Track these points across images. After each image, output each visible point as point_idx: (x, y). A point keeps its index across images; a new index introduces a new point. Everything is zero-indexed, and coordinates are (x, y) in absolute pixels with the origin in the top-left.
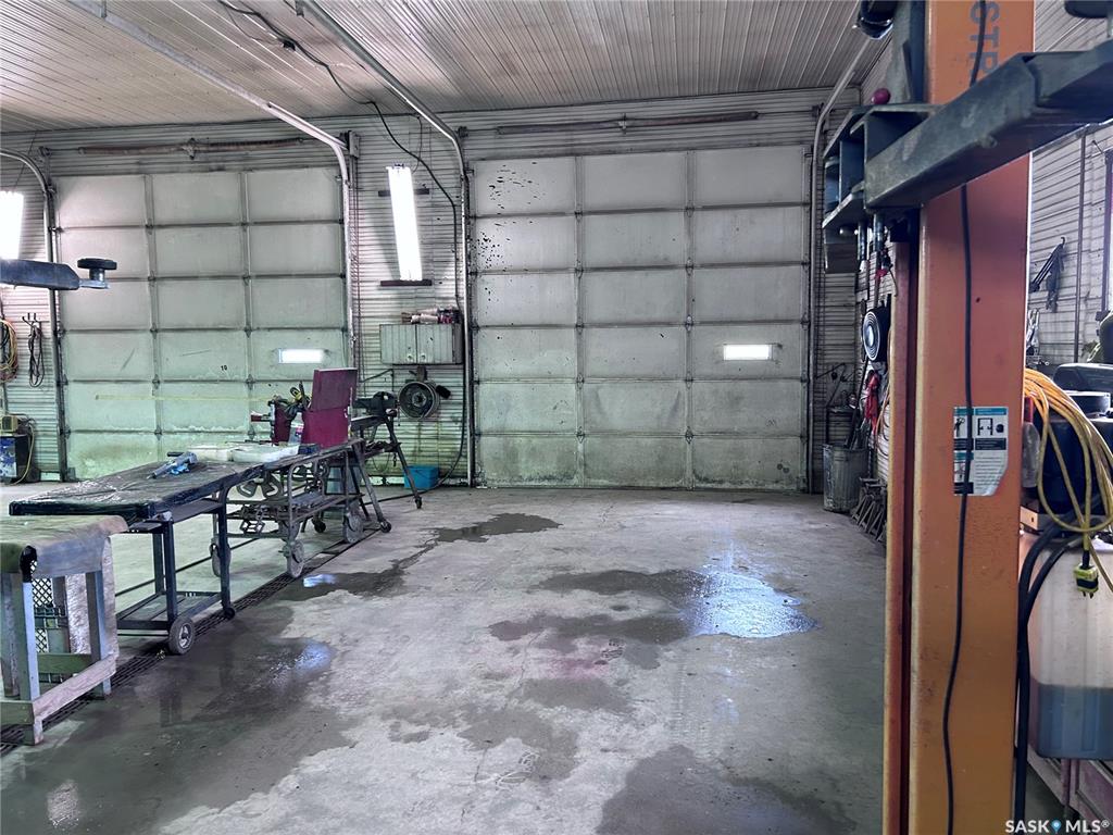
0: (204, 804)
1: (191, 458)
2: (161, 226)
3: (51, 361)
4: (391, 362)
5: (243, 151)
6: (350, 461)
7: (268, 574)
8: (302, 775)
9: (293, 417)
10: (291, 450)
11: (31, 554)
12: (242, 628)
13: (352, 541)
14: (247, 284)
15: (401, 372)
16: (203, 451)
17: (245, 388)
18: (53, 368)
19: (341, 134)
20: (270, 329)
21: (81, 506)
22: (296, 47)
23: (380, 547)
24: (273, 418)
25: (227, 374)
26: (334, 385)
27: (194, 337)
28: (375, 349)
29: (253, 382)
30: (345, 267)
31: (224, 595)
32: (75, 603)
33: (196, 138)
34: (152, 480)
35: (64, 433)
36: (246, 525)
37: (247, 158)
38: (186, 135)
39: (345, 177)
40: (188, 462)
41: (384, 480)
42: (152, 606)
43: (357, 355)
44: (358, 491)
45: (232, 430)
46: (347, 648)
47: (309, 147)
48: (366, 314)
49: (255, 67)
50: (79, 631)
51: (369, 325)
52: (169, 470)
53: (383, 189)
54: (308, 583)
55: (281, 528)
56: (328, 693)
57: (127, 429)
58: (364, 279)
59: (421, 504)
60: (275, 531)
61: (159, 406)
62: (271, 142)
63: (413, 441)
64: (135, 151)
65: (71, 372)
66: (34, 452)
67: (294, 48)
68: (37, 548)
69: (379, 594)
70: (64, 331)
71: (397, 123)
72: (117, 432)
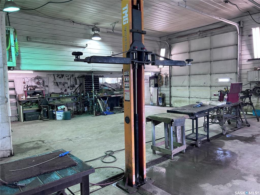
0: (208, 183)
1: (201, 103)
2: (192, 52)
3: (169, 82)
4: (250, 81)
5: (211, 31)
6: (238, 107)
7: (217, 133)
8: (233, 184)
9: (225, 95)
10: (224, 103)
11: (173, 121)
12: (212, 144)
13: (239, 128)
14: (211, 63)
15: (253, 84)
16: (204, 102)
17: (209, 88)
18: (169, 84)
19: (238, 22)
20: (216, 74)
21: (180, 112)
22: (228, 2)
23: (247, 130)
24: (219, 95)
25: (205, 85)
26: (236, 87)
27: (198, 76)
28: (246, 78)
29: (211, 87)
30: (237, 57)
31: (208, 136)
32: (178, 132)
33: (200, 30)
34: (193, 108)
35: (171, 97)
36: (212, 120)
37: (212, 33)
38: (198, 30)
39: (239, 33)
40: (201, 104)
41: (246, 113)
42: (192, 135)
43: (240, 79)
44: (240, 115)
45: (206, 98)
46: (241, 155)
47: (229, 27)
48: (243, 69)
49: (217, 10)
50: (179, 138)
51: (244, 71)
52: (197, 106)
53: (250, 34)
54: (227, 136)
55: (219, 122)
56: (237, 165)
57: (183, 96)
58: (243, 59)
59: (259, 120)
60: (218, 122)
61: (189, 92)
62: (219, 28)
63: (256, 103)
64: (187, 36)
65: (172, 85)
66: (165, 100)
67: (228, 3)
68: (174, 119)
69: (249, 143)
70: (172, 76)
71: (255, 16)
72: (181, 97)
